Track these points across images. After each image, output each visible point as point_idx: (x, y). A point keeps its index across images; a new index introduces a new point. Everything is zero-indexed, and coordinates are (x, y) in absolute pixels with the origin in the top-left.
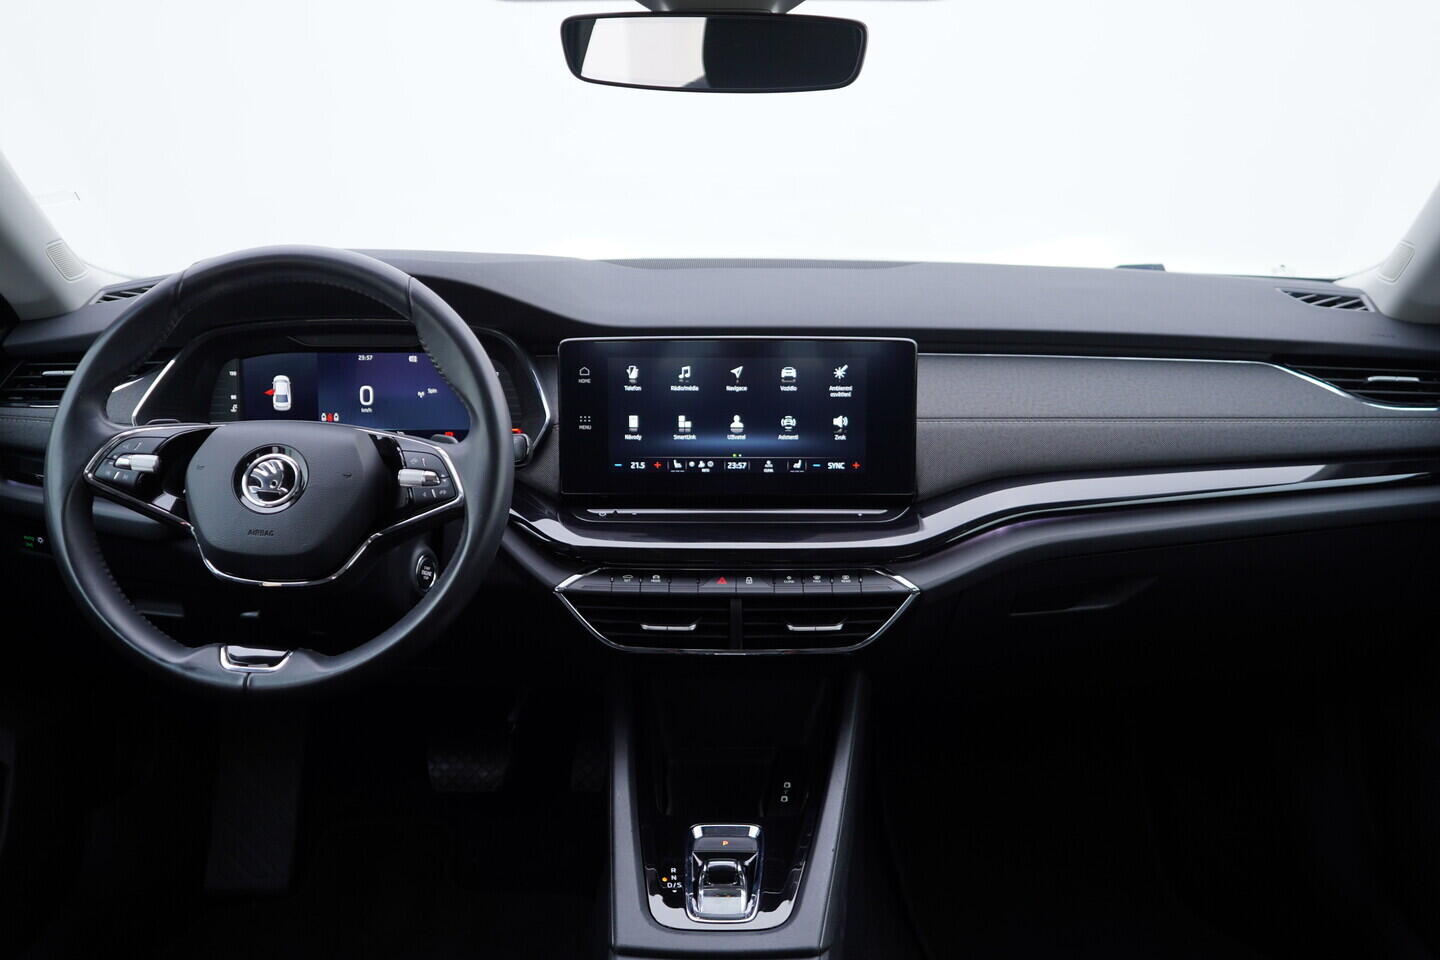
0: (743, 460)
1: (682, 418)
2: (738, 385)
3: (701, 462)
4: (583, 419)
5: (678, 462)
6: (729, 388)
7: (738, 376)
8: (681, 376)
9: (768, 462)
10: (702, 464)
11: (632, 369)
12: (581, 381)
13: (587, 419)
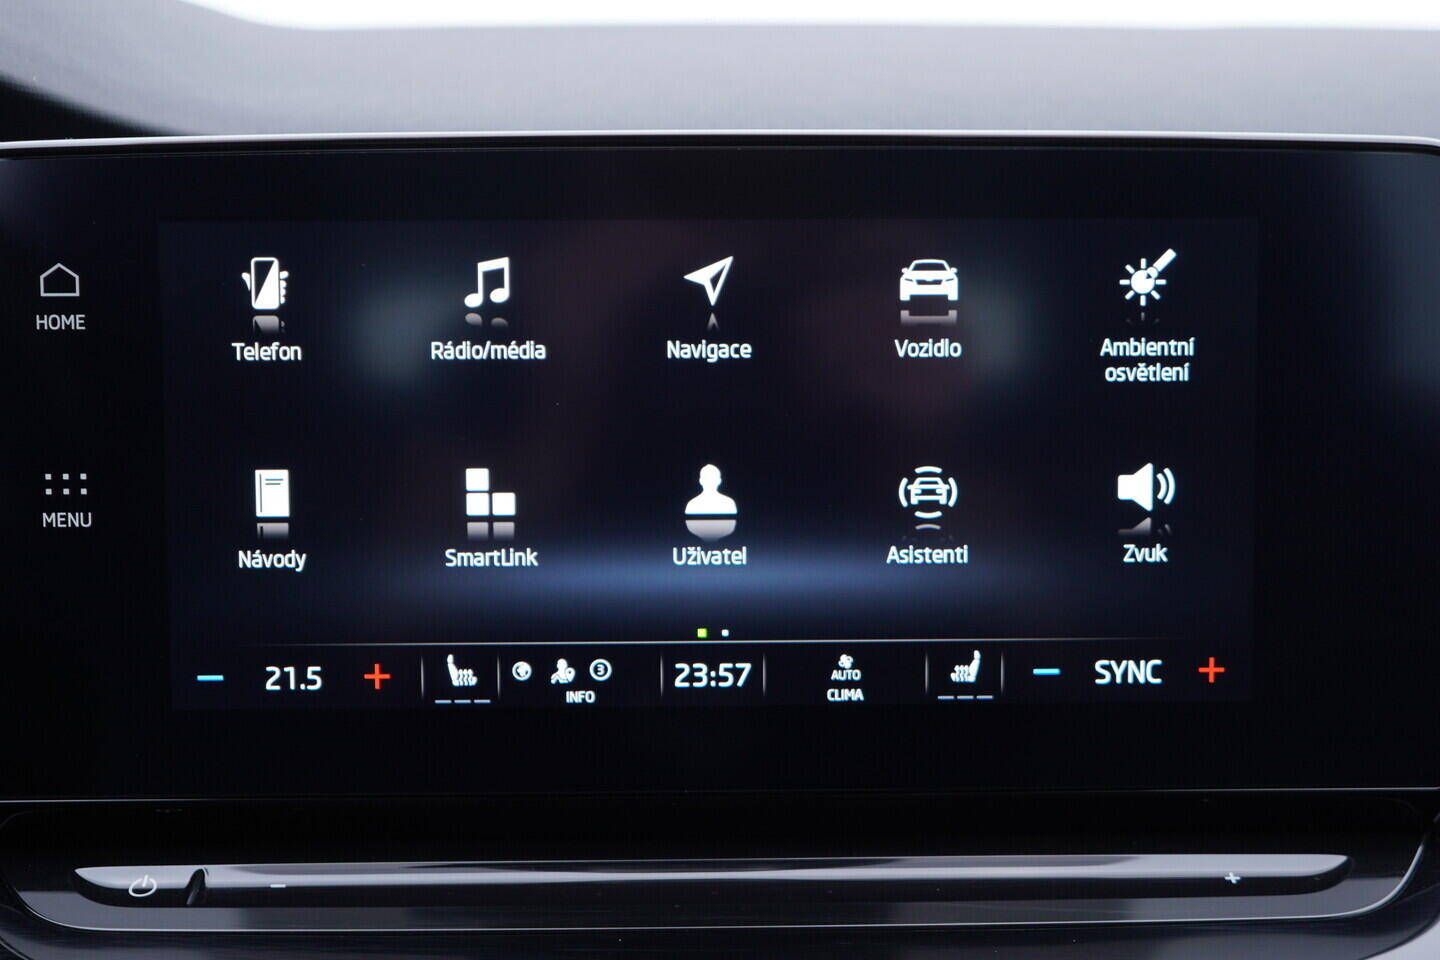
0: (734, 654)
1: (477, 478)
2: (715, 337)
3: (562, 664)
4: (58, 484)
5: (460, 665)
6: (676, 350)
7: (713, 296)
8: (474, 300)
9: (846, 661)
10: (564, 673)
11: (262, 272)
12: (44, 322)
13: (75, 484)
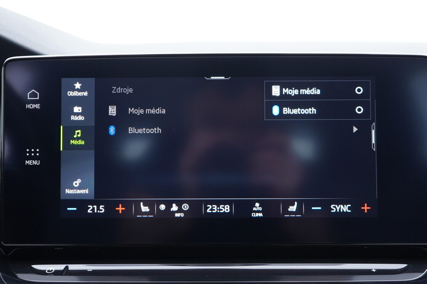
0: (224, 203)
3: (174, 205)
4: (30, 152)
5: (144, 205)
9: (257, 205)
10: (175, 208)
12: (29, 106)
13: (35, 152)
